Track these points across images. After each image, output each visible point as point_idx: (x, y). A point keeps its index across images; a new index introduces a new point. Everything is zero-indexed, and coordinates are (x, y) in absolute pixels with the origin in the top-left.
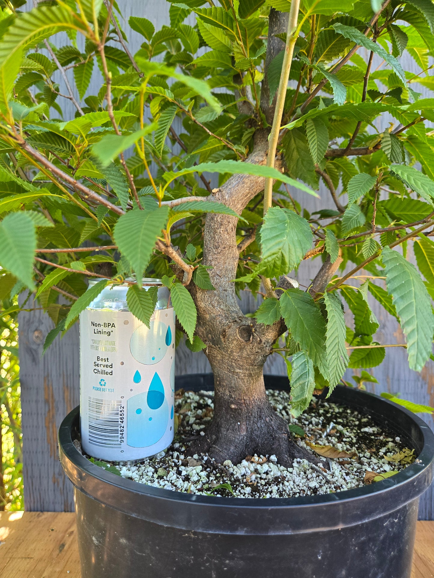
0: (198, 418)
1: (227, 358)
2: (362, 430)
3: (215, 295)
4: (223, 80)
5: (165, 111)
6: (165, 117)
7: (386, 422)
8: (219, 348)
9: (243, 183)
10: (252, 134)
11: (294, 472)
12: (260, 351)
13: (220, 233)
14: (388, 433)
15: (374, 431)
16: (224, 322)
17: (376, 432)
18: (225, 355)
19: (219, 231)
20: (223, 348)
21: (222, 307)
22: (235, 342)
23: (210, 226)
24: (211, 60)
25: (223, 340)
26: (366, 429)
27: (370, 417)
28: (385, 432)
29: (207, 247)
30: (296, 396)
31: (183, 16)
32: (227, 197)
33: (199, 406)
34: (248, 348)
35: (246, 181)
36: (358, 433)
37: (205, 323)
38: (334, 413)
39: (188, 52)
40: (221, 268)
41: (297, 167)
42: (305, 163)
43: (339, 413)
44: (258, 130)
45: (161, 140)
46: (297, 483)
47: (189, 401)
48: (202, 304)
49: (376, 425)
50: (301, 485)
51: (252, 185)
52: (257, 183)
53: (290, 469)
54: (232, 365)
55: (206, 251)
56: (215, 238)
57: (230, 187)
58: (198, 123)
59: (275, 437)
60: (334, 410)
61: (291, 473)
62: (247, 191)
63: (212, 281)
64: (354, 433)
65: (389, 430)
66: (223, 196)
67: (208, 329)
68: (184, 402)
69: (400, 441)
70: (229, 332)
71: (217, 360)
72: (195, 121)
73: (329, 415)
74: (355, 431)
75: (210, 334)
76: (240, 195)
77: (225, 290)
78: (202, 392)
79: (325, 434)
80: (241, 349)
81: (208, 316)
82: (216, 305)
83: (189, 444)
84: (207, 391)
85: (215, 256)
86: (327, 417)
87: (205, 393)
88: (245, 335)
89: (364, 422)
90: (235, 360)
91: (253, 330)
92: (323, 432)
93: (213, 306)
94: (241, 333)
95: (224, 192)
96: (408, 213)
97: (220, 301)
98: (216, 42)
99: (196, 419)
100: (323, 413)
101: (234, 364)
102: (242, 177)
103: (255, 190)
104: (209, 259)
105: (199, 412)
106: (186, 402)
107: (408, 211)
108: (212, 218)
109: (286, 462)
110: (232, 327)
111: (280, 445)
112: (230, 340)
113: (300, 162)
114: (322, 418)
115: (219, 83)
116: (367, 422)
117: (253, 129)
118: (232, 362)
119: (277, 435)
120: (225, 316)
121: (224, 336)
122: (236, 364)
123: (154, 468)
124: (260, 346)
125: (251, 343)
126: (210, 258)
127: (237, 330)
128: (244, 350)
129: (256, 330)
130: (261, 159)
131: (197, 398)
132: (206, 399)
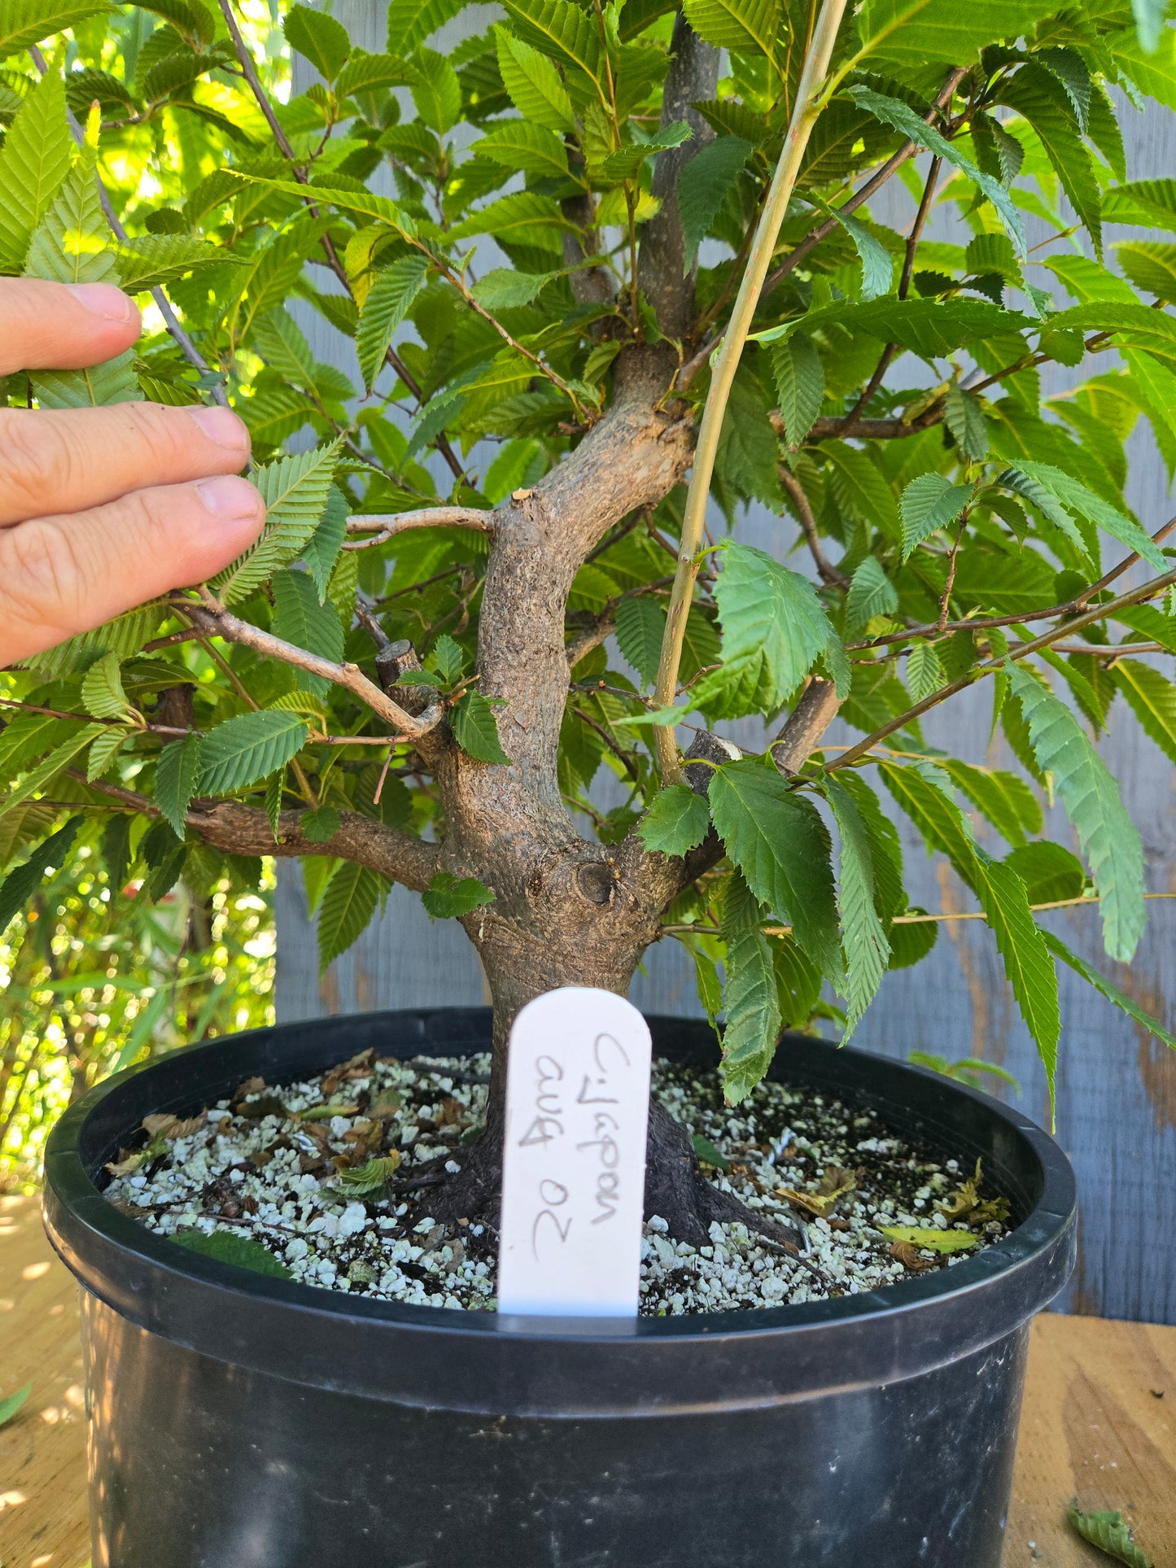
0: (425, 1126)
1: (541, 950)
2: (861, 1146)
3: (511, 779)
4: (542, 208)
5: (391, 268)
6: (390, 282)
7: (919, 1124)
8: (519, 922)
9: (598, 480)
10: (611, 358)
11: (718, 1257)
12: (630, 930)
13: (529, 610)
14: (925, 1153)
15: (890, 1149)
16: (537, 851)
17: (894, 1152)
18: (537, 943)
19: (525, 605)
20: (532, 924)
21: (528, 810)
22: (567, 906)
23: (502, 589)
24: (517, 146)
25: (531, 900)
26: (871, 1144)
27: (874, 1114)
28: (916, 1150)
29: (489, 647)
30: (736, 1047)
31: (424, 26)
32: (552, 515)
33: (421, 1098)
34: (603, 921)
35: (606, 475)
36: (852, 1155)
37: (480, 855)
38: (782, 1107)
39: (427, 128)
40: (525, 707)
41: (728, 452)
42: (749, 444)
43: (792, 1106)
44: (628, 347)
45: (377, 343)
46: (730, 1286)
47: (388, 1083)
48: (475, 801)
49: (893, 1133)
50: (740, 1288)
51: (619, 487)
52: (631, 483)
53: (706, 1250)
54: (555, 970)
55: (486, 658)
56: (512, 622)
57: (560, 488)
58: (480, 310)
59: (661, 1165)
60: (781, 1098)
61: (711, 1259)
62: (606, 502)
63: (502, 740)
64: (841, 1156)
65: (926, 1144)
66: (542, 511)
67: (486, 872)
68: (375, 1087)
69: (960, 1169)
70: (550, 877)
71: (509, 957)
72: (471, 304)
73: (769, 1112)
74: (841, 1151)
75: (493, 885)
76: (588, 511)
77: (536, 768)
78: (421, 1059)
79: (772, 1158)
80: (583, 924)
81: (488, 837)
82: (513, 807)
83: (417, 1196)
84: (434, 1056)
85: (513, 673)
86: (765, 1117)
87: (429, 1061)
88: (594, 888)
89: (861, 1127)
90: (565, 956)
91: (617, 876)
92: (766, 1155)
93: (503, 806)
94: (583, 882)
95: (545, 500)
96: (990, 592)
97: (523, 794)
98: (537, 99)
99: (421, 1132)
100: (752, 1108)
101: (560, 967)
102: (594, 464)
103: (624, 503)
104: (495, 680)
105: (425, 1111)
106: (381, 1087)
107: (992, 587)
108: (510, 570)
109: (690, 1232)
110: (560, 864)
111: (672, 1187)
112: (554, 900)
113: (737, 442)
114: (752, 1119)
115: (531, 212)
116: (869, 1127)
117: (617, 345)
118: (554, 961)
119: (665, 1162)
120: (539, 836)
121: (536, 890)
122: (566, 966)
123: (337, 1260)
124: (633, 917)
125: (612, 909)
126: (497, 677)
127: (574, 873)
128: (591, 929)
129: (623, 874)
130: (643, 422)
131: (409, 1076)
132: (436, 1077)
